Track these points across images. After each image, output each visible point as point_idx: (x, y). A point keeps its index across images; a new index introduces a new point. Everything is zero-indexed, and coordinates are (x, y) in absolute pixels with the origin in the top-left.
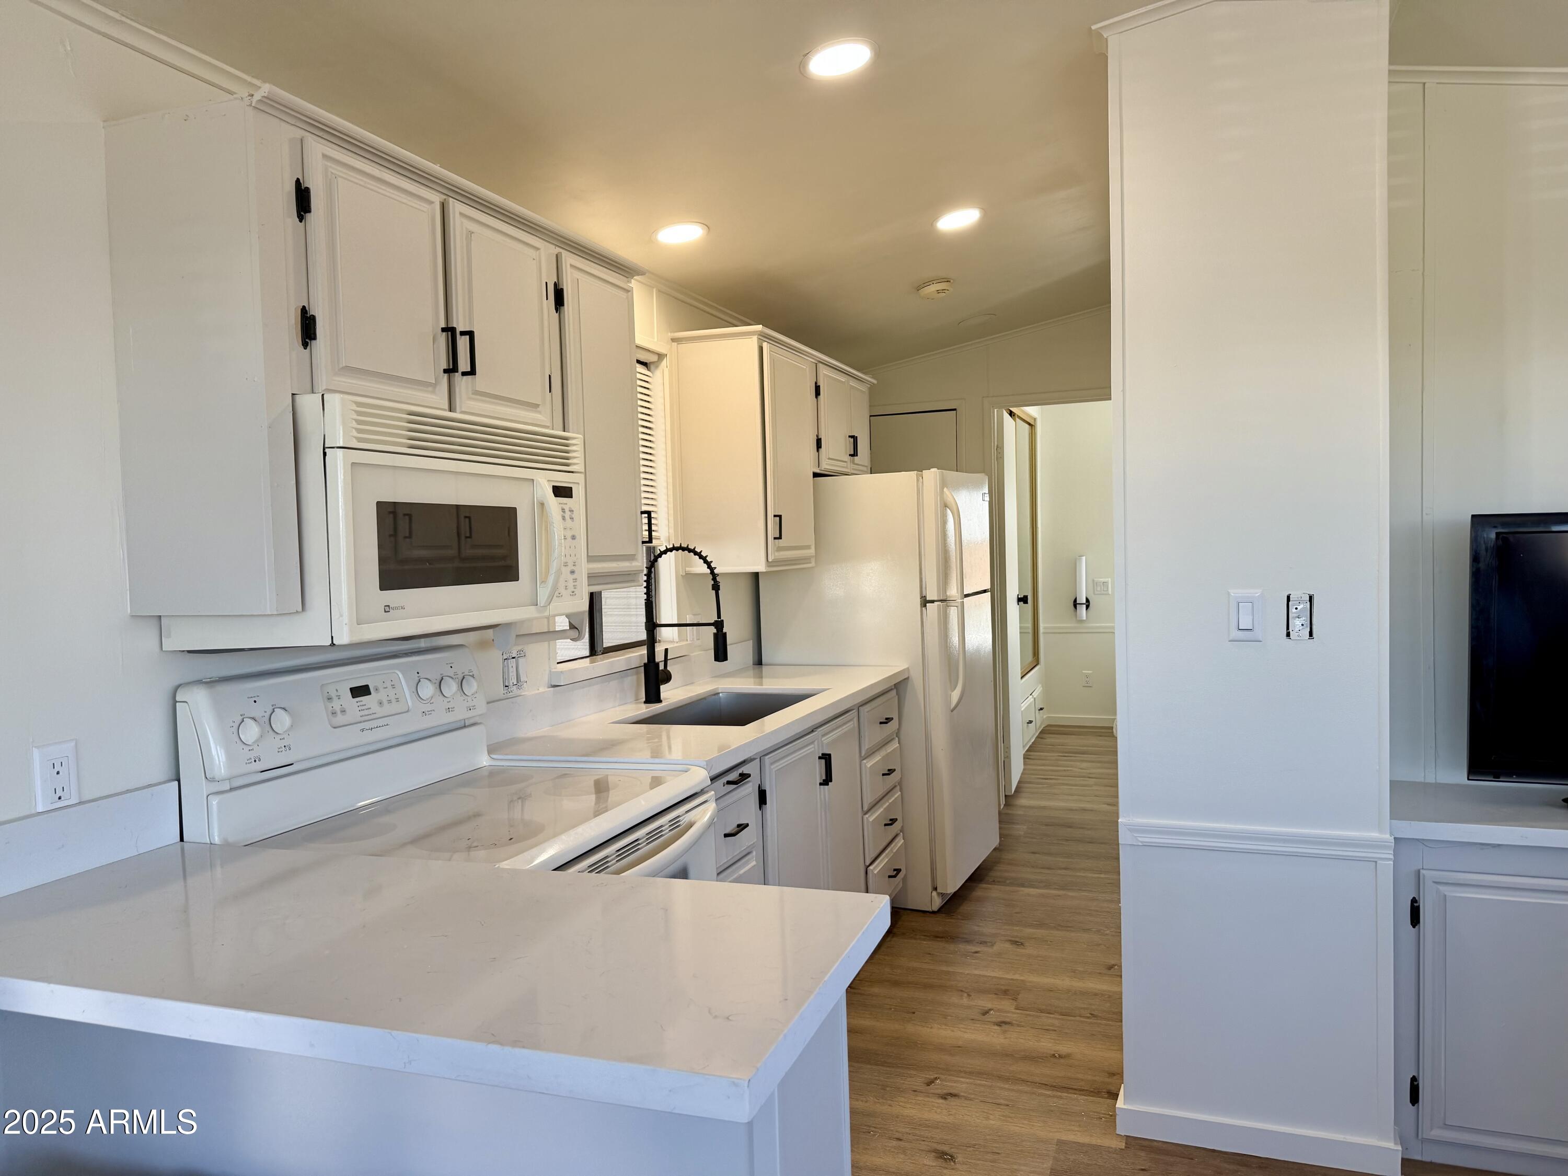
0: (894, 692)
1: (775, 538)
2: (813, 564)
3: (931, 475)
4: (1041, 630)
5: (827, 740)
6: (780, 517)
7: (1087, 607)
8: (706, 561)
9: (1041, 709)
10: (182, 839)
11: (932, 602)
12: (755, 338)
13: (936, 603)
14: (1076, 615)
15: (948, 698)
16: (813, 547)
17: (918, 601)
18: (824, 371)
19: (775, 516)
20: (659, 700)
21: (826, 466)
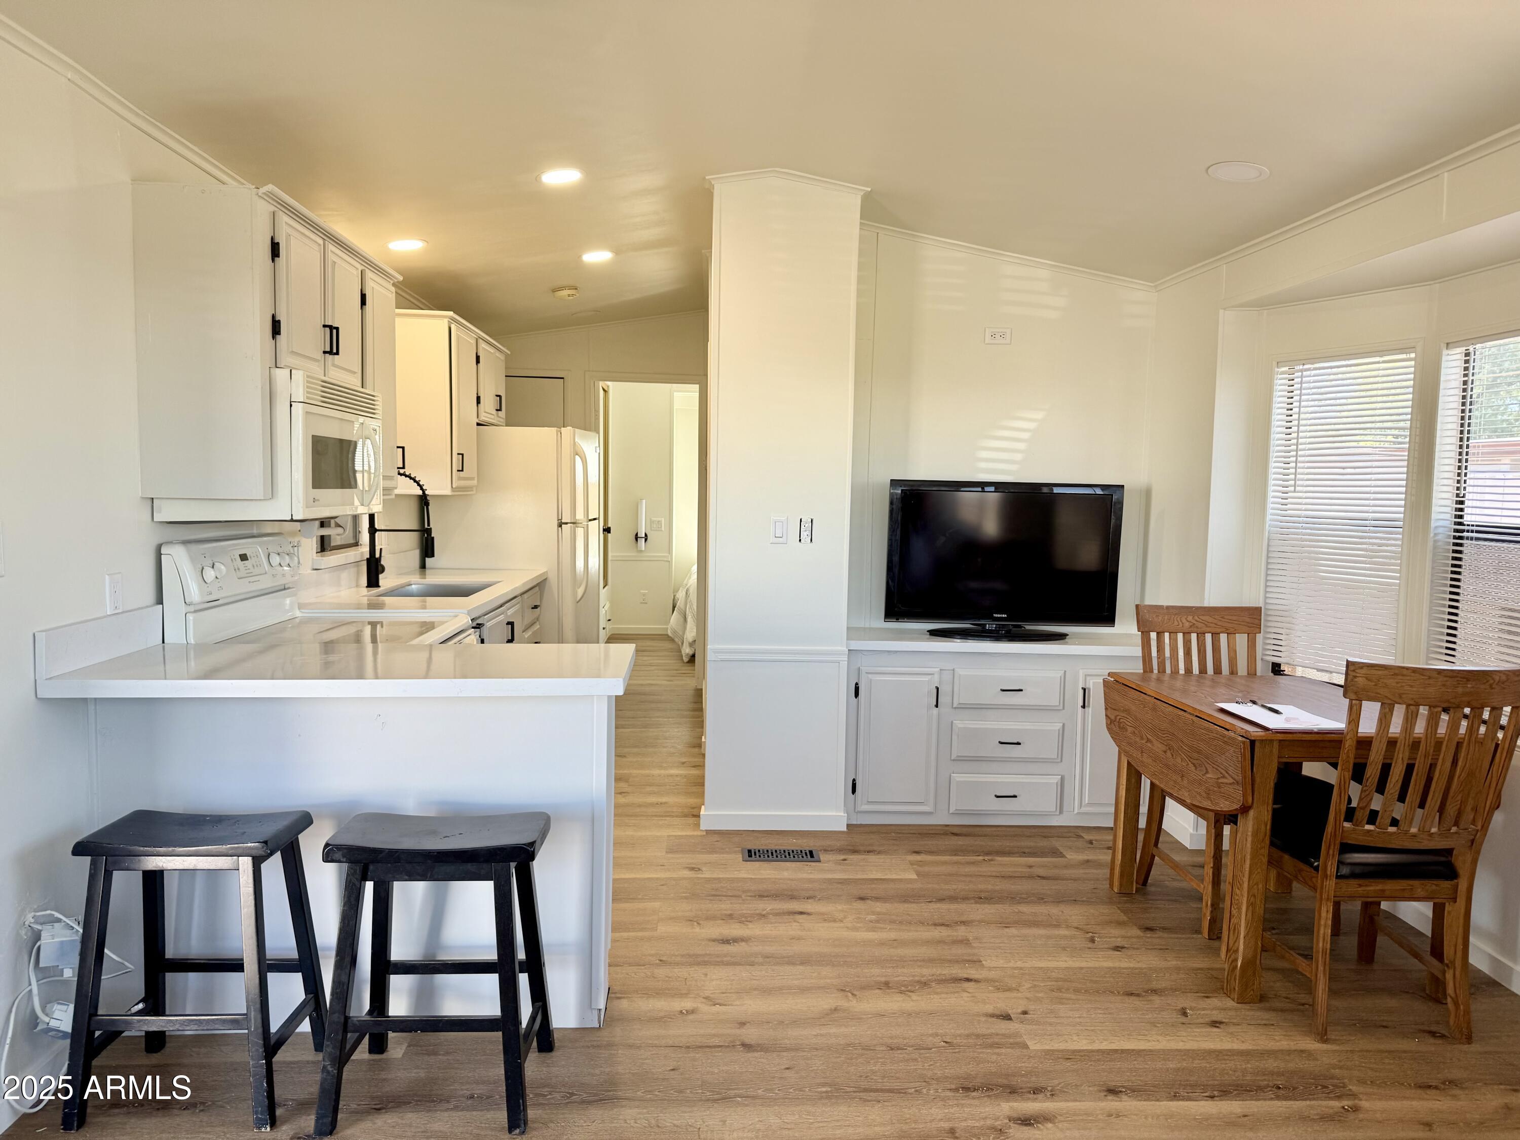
0: (537, 588)
1: (458, 471)
2: (474, 492)
3: (567, 431)
4: (610, 558)
5: (510, 612)
6: (462, 455)
7: (646, 540)
8: (419, 485)
9: (609, 620)
10: (163, 642)
11: (566, 523)
12: (446, 321)
13: (569, 525)
14: (637, 546)
15: (575, 593)
16: (476, 479)
17: (556, 523)
18: (483, 345)
19: (458, 454)
20: (378, 586)
21: (484, 418)
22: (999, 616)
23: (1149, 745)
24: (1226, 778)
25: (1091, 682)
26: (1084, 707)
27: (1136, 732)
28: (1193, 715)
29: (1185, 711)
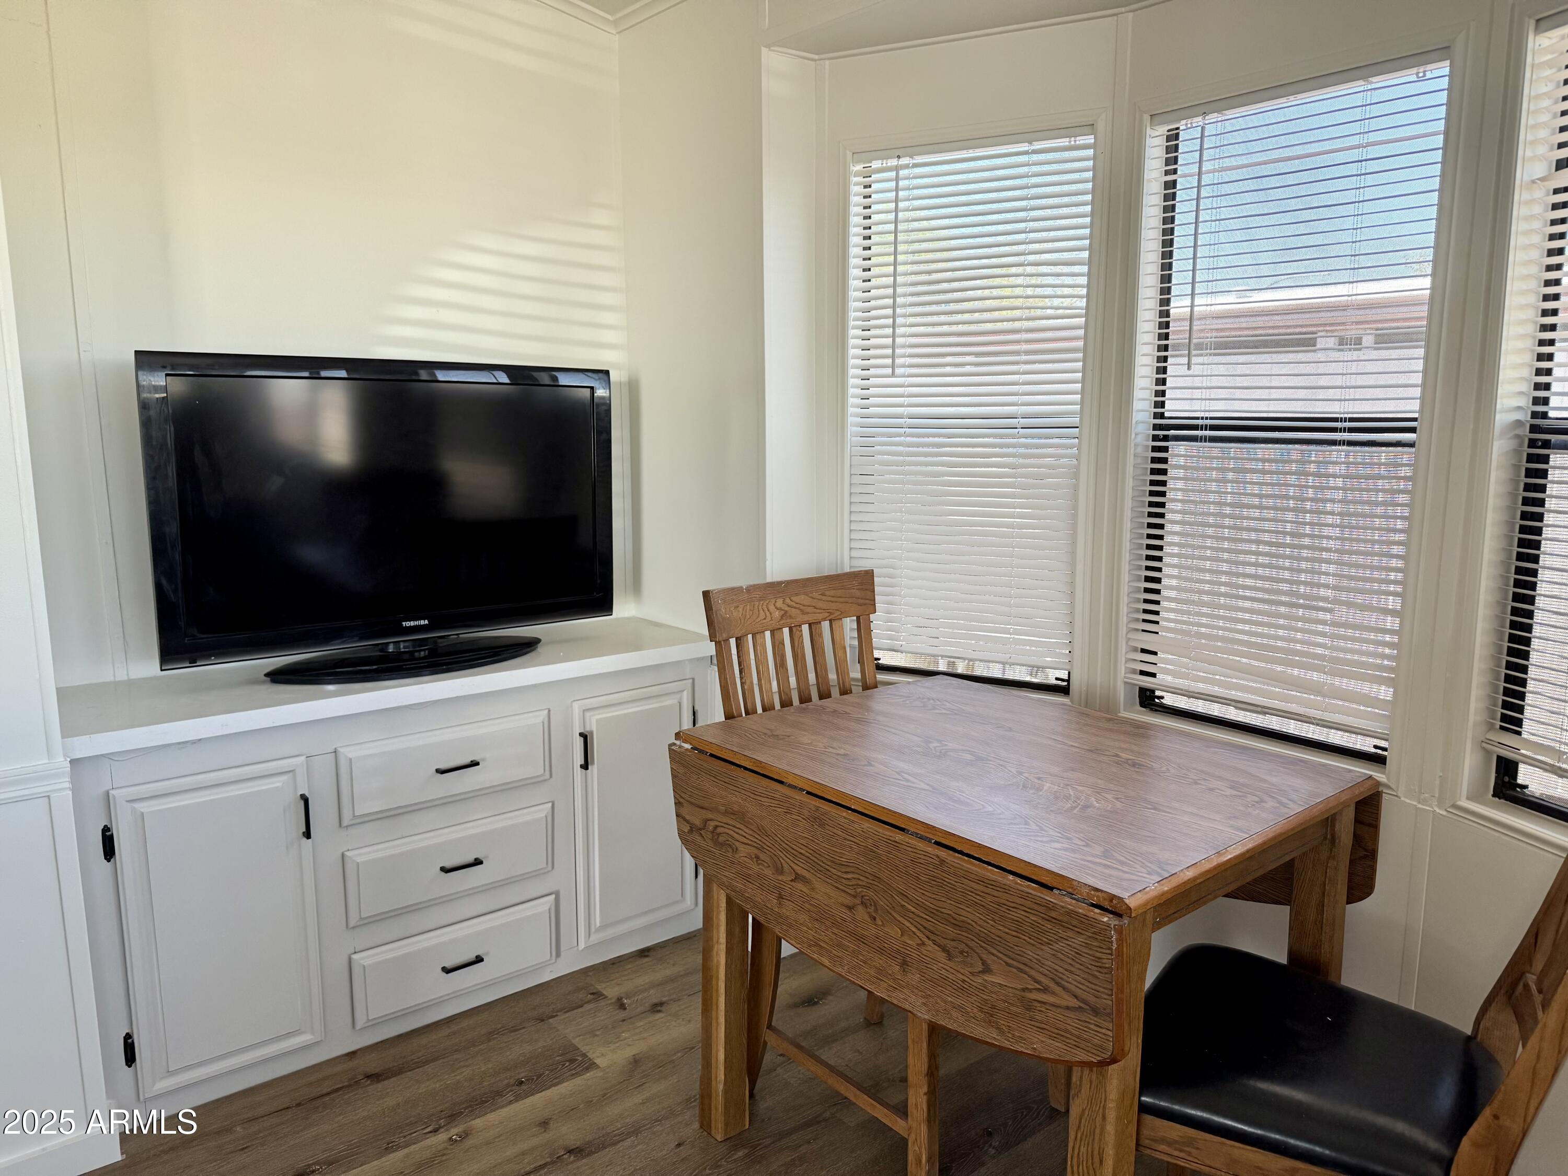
22: (412, 623)
23: (799, 886)
24: (1053, 993)
25: (594, 719)
26: (585, 766)
27: (762, 856)
28: (930, 840)
29: (902, 830)
